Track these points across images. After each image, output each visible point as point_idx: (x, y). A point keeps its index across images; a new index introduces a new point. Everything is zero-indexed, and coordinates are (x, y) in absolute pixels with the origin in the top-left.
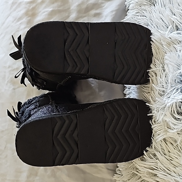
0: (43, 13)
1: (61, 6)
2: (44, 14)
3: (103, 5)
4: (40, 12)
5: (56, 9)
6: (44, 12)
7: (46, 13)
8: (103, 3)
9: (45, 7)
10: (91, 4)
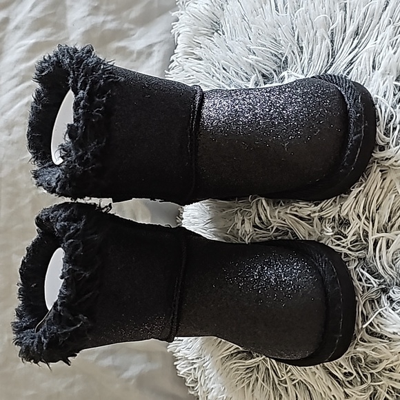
0: (18, 48)
1: (51, 35)
2: (20, 49)
3: (132, 33)
4: (12, 47)
5: (43, 39)
6: (20, 47)
7: (23, 48)
8: (131, 29)
9: (22, 38)
10: (109, 30)
